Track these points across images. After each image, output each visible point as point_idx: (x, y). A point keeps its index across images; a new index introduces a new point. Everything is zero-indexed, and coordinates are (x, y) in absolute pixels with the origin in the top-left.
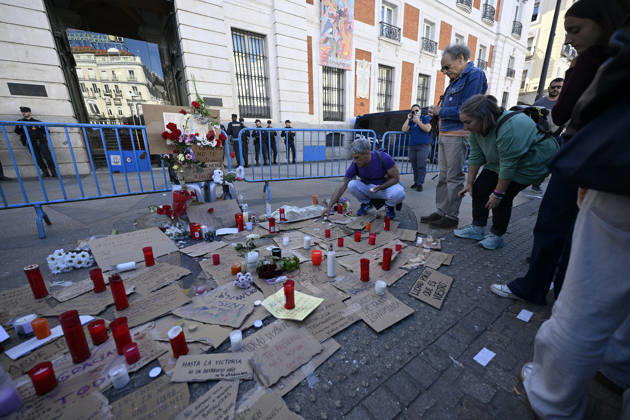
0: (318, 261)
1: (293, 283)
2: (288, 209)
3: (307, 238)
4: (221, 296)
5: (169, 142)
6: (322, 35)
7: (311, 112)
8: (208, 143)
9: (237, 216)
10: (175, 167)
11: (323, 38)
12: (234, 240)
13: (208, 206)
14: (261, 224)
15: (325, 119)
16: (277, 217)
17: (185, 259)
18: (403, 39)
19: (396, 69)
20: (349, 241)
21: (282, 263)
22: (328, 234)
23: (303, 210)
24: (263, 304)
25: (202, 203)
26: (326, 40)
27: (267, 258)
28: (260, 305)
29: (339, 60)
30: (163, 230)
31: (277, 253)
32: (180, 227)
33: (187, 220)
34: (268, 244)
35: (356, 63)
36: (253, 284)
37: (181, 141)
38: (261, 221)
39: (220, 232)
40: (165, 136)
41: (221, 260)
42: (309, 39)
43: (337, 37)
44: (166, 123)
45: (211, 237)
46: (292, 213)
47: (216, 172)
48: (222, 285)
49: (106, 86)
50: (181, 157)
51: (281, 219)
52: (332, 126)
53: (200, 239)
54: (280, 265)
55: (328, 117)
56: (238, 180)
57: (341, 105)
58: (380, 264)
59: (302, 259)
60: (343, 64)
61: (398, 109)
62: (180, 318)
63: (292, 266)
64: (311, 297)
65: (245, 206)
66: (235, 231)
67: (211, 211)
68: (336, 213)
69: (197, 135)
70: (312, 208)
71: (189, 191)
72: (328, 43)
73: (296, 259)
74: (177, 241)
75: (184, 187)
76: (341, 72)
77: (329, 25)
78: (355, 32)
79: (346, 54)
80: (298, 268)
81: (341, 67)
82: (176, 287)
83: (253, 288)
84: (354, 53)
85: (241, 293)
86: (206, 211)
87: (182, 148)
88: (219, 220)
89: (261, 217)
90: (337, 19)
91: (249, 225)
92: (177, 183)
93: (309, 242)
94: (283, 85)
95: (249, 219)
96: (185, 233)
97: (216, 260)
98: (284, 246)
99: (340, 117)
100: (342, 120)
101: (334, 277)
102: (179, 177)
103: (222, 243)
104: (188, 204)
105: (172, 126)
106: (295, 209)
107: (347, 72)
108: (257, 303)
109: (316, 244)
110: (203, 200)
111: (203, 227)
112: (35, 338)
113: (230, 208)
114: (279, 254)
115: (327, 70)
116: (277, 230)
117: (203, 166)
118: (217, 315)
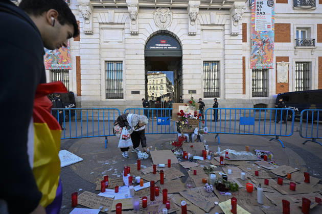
0: (250, 190)
1: (236, 200)
2: (230, 151)
3: (243, 174)
4: (198, 192)
5: (179, 116)
6: (251, 55)
7: (244, 93)
8: (194, 118)
9: (203, 151)
10: (180, 126)
11: (252, 56)
12: (202, 164)
13: (191, 144)
14: (215, 158)
15: (253, 96)
16: (224, 155)
17: (182, 168)
18: (317, 44)
19: (313, 63)
20: (274, 183)
21: (228, 184)
22: (257, 174)
23: (239, 153)
24: (219, 204)
25: (188, 143)
26: (255, 56)
27: (219, 179)
28: (218, 205)
29: (264, 64)
30: (173, 151)
31: (225, 178)
32: (179, 152)
33: (182, 149)
34: (220, 171)
35: (276, 64)
36: (213, 192)
37: (184, 116)
38: (215, 156)
39: (195, 157)
40: (179, 114)
41: (197, 173)
42: (244, 58)
43: (262, 53)
44: (180, 110)
45: (192, 160)
46: (232, 154)
47: (196, 129)
48: (198, 187)
50: (183, 123)
51: (226, 157)
52: (259, 100)
53: (187, 160)
54: (227, 185)
55: (255, 95)
56: (205, 133)
57: (265, 88)
58: (300, 207)
59: (240, 186)
60: (267, 66)
61: (317, 88)
62: (182, 196)
63: (234, 188)
64: (246, 211)
65: (207, 146)
66: (202, 158)
67: (192, 146)
68: (262, 160)
69: (190, 114)
70: (245, 153)
71: (184, 137)
72: (256, 58)
73: (236, 185)
74: (178, 158)
75: (182, 135)
76: (265, 71)
77: (256, 49)
78: (275, 49)
79: (269, 60)
80: (237, 190)
81: (265, 68)
82: (179, 181)
83: (213, 194)
84: (274, 59)
85: (207, 194)
86: (190, 146)
87: (183, 119)
88: (195, 151)
89: (215, 154)
90: (262, 45)
91: (209, 157)
92: (180, 133)
93: (244, 176)
94: (227, 81)
95: (209, 154)
96: (181, 155)
97: (195, 173)
98: (229, 174)
99: (265, 94)
100: (266, 96)
101: (262, 204)
102: (181, 130)
103: (196, 164)
104: (183, 142)
105: (182, 111)
106: (234, 152)
107: (270, 70)
108: (216, 203)
109: (249, 178)
110: (189, 141)
111: (189, 154)
112: (139, 185)
113: (200, 146)
114: (226, 179)
115: (255, 71)
116: (224, 163)
117: (191, 127)
118: (197, 202)
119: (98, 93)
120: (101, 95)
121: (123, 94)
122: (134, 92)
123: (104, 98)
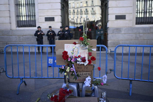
13: (78, 100)
25: (75, 97)
37: (69, 60)
49: (74, 10)
50: (68, 69)
104: (66, 98)
110: (77, 95)
119: (7, 20)
120: (10, 23)
121: (35, 21)
122: (48, 19)
123: (14, 26)
